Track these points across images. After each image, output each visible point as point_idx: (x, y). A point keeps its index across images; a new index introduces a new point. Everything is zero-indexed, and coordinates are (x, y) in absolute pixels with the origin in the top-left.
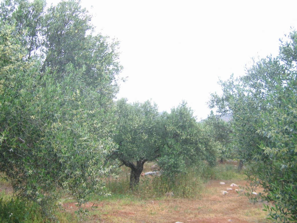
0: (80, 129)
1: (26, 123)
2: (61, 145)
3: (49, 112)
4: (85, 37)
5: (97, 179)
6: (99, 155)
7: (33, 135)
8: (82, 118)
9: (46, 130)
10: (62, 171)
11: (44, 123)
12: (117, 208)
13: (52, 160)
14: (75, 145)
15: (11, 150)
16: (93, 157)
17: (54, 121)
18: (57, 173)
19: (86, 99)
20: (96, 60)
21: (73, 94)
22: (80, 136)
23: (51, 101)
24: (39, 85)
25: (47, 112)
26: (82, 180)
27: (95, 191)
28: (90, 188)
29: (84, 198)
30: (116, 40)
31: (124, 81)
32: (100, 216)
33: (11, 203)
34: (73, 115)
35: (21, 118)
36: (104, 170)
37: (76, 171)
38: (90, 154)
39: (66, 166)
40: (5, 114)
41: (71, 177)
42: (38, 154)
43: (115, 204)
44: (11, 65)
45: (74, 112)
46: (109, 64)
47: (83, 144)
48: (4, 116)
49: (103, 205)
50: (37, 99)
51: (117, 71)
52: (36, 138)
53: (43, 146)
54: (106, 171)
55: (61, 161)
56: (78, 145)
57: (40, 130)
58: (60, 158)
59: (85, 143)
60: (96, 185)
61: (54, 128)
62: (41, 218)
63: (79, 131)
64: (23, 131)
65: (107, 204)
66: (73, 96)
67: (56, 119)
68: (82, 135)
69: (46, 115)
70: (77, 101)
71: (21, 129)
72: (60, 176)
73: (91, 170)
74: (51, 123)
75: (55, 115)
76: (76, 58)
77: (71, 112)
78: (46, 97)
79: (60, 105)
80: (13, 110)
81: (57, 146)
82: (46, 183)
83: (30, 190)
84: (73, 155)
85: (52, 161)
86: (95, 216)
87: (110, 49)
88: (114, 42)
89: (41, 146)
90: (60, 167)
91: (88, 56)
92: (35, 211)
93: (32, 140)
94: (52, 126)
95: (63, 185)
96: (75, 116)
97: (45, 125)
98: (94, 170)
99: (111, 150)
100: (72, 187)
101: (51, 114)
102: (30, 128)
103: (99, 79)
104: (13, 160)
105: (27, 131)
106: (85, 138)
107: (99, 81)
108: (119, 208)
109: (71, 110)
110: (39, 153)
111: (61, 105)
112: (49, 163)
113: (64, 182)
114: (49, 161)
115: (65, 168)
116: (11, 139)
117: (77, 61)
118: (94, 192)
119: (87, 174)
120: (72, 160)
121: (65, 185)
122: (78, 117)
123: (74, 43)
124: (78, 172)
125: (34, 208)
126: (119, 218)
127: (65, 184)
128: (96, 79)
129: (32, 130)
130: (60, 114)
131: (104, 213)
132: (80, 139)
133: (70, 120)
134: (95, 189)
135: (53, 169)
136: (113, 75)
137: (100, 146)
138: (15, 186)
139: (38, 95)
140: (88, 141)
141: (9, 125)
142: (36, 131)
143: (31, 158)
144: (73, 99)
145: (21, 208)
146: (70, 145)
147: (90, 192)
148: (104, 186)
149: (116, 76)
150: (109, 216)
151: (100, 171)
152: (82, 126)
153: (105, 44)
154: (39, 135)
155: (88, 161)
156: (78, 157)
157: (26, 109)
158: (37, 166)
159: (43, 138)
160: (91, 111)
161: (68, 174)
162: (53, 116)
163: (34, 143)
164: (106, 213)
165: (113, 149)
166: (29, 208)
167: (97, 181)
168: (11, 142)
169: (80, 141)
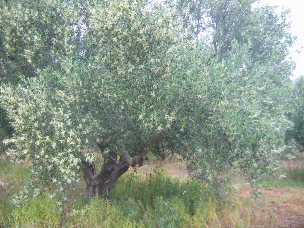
0: (249, 107)
1: (194, 103)
2: (229, 123)
3: (215, 90)
4: (252, 10)
5: (270, 159)
6: (271, 134)
7: (201, 114)
8: (250, 95)
9: (214, 109)
10: (231, 150)
11: (211, 101)
12: (298, 196)
13: (222, 139)
14: (245, 123)
15: (182, 130)
16: (265, 135)
17: (221, 99)
18: (227, 152)
19: (255, 76)
20: (265, 34)
21: (239, 70)
22: (250, 114)
23: (217, 79)
24: (203, 64)
25: (213, 90)
26: (253, 160)
27: (268, 172)
28: (262, 169)
29: (255, 179)
30: (285, 9)
31: (299, 52)
32: (278, 203)
33: (187, 184)
34: (241, 92)
35: (189, 98)
36: (277, 149)
37: (247, 150)
38: (261, 133)
39: (235, 145)
40: (174, 96)
41: (242, 157)
42: (207, 134)
43: (296, 192)
44: (174, 45)
45: (242, 88)
46: (281, 36)
47: (253, 123)
48: (173, 97)
49: (282, 192)
50: (202, 78)
51: (290, 42)
52: (204, 118)
53: (212, 125)
54: (279, 151)
55: (230, 139)
56: (248, 124)
57: (208, 109)
58: (229, 136)
59: (255, 121)
60: (268, 165)
61: (222, 106)
62: (216, 200)
63: (248, 108)
64: (192, 111)
65: (286, 192)
66: (239, 72)
67: (224, 97)
68: (251, 113)
69: (213, 94)
70: (244, 76)
71: (190, 109)
72: (230, 155)
73: (263, 149)
74: (218, 101)
75: (222, 93)
76: (242, 35)
77: (238, 89)
78: (212, 75)
79: (226, 82)
80: (181, 91)
81: (225, 125)
82: (215, 162)
83: (200, 168)
84: (243, 134)
85: (222, 141)
86: (273, 202)
87: (280, 19)
88: (284, 11)
89: (210, 125)
90: (230, 146)
91: (256, 31)
92: (210, 193)
93: (201, 119)
94: (220, 105)
95: (233, 164)
96: (243, 93)
97: (212, 104)
98: (266, 149)
99: (285, 128)
100: (243, 168)
101: (218, 92)
102: (198, 108)
103: (269, 54)
104: (186, 142)
105: (196, 110)
106: (255, 116)
107: (270, 56)
108: (300, 196)
109: (238, 87)
110: (207, 132)
111: (228, 83)
112: (218, 142)
113: (234, 161)
114: (219, 140)
115: (235, 147)
116: (181, 119)
117: (245, 37)
118: (266, 172)
119: (259, 154)
120: (241, 139)
121: (235, 165)
122: (246, 93)
123: (240, 19)
124: (248, 152)
125: (208, 190)
126: (300, 207)
127: (235, 163)
128: (267, 54)
129: (200, 109)
130: (227, 91)
131: (283, 201)
132: (250, 117)
133: (238, 98)
134: (268, 170)
135: (223, 148)
136: (286, 48)
137: (271, 124)
138: (189, 168)
139: (203, 74)
140: (258, 119)
141: (178, 106)
142: (204, 110)
143: (201, 137)
144: (239, 74)
145: (196, 190)
146: (239, 123)
147: (262, 173)
148: (278, 167)
149: (289, 49)
150: (288, 204)
151: (272, 150)
152: (251, 103)
153: (274, 15)
154: (207, 115)
155: (259, 140)
156: (248, 136)
157: (193, 89)
158: (207, 146)
159: (211, 117)
160: (261, 88)
161: (238, 154)
162: (220, 94)
163: (203, 122)
164: (285, 200)
165: (287, 127)
166: (203, 190)
167: (270, 161)
168: (181, 122)
169: (250, 119)
